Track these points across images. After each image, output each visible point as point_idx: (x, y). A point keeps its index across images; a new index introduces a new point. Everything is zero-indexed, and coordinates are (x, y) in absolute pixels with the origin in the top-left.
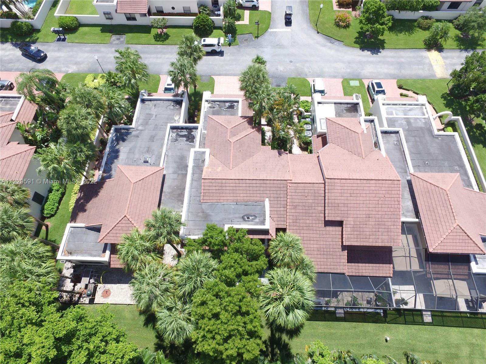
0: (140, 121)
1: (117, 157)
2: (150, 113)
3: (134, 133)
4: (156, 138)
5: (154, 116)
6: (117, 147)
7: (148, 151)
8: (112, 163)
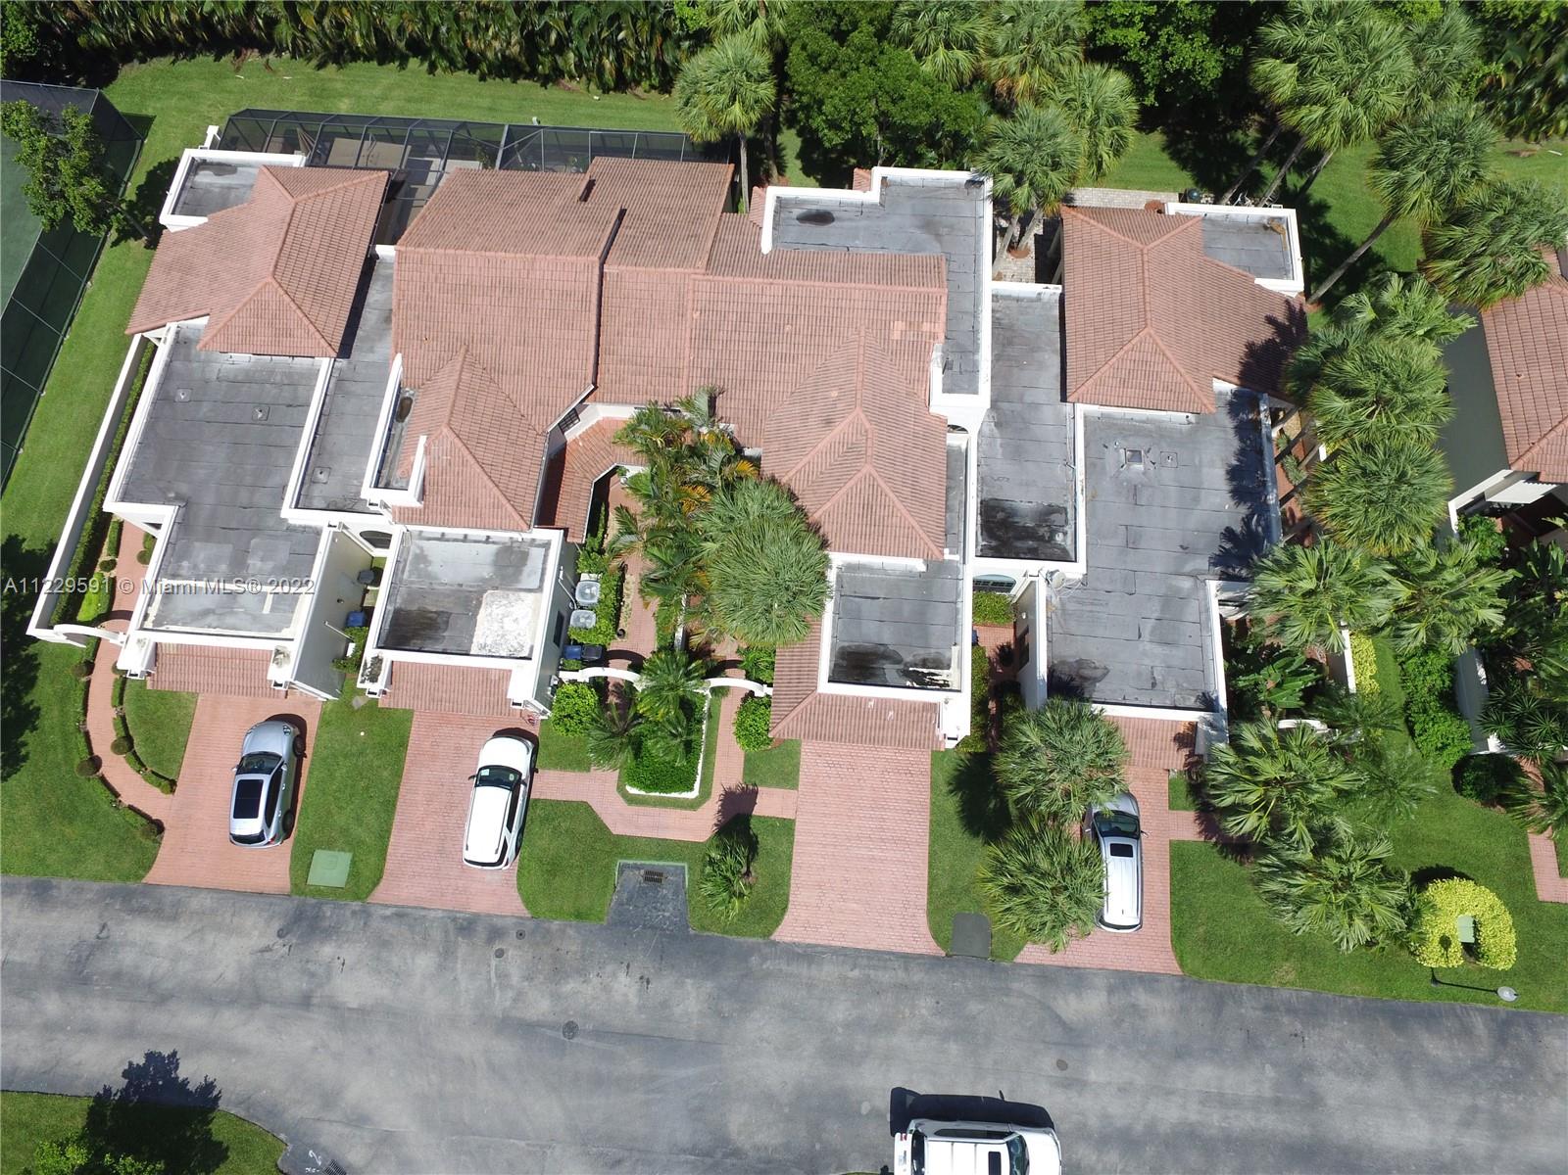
0: (1191, 612)
1: (1233, 474)
2: (1166, 650)
3: (1202, 563)
4: (1120, 541)
5: (1146, 634)
6: (1243, 510)
7: (1135, 490)
8: (1242, 453)
